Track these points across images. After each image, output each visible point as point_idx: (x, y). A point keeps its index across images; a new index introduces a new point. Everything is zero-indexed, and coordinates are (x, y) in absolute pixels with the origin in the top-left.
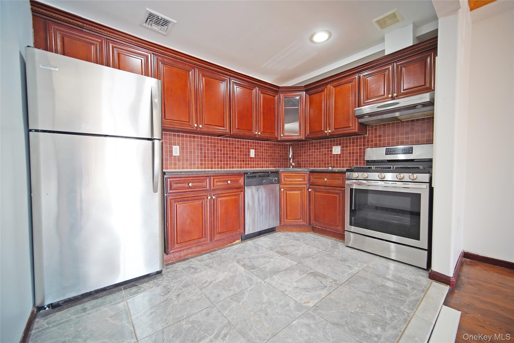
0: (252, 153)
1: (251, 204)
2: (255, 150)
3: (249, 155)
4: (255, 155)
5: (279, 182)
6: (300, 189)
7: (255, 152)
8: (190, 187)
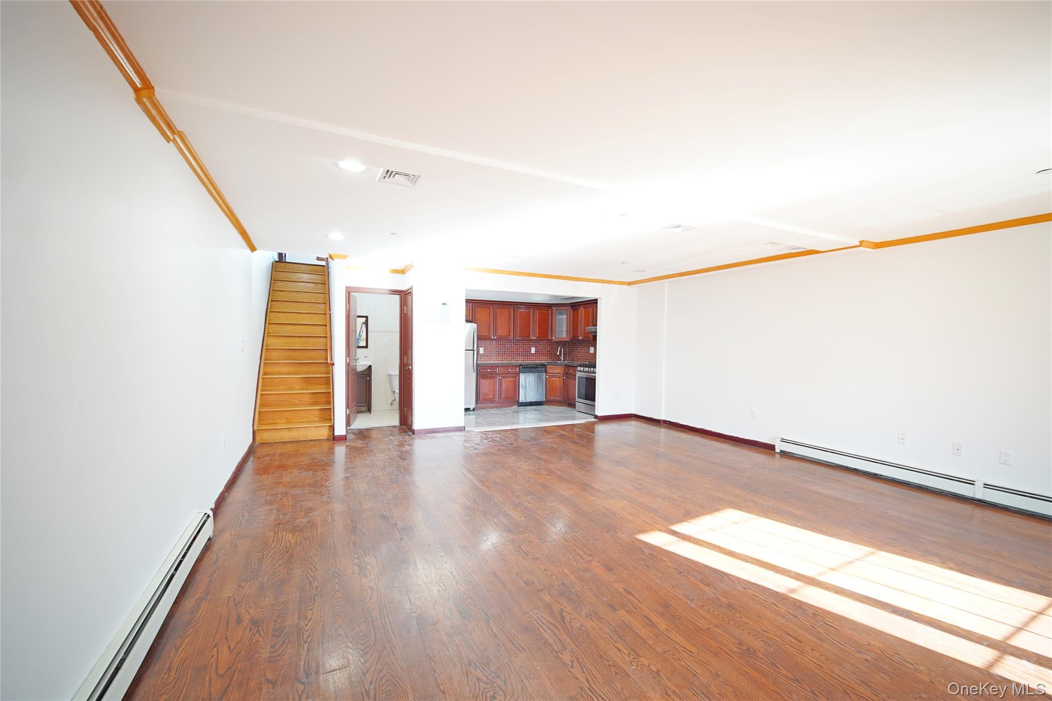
0: (533, 350)
1: (524, 384)
2: (536, 347)
3: (530, 352)
4: (536, 352)
5: (546, 372)
6: (558, 377)
7: (536, 349)
8: (488, 372)
